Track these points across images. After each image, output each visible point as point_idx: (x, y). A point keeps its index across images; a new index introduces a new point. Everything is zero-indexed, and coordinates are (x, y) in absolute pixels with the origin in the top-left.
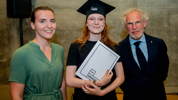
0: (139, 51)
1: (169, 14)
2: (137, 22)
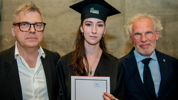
0: (147, 71)
2: (148, 33)
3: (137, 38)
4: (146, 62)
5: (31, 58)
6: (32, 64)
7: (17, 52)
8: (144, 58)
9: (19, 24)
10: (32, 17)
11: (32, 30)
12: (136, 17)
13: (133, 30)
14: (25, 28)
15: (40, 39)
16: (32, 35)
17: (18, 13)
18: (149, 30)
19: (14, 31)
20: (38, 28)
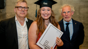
0: (67, 27)
1: (80, 8)
2: (68, 12)
3: (64, 14)
4: (67, 24)
5: (22, 21)
6: (22, 24)
7: (16, 19)
8: (66, 22)
9: (18, 7)
10: (23, 5)
11: (23, 10)
12: (64, 6)
13: (62, 11)
14: (20, 9)
15: (26, 14)
16: (23, 12)
17: (17, 3)
18: (69, 11)
19: (15, 10)
20: (25, 9)
